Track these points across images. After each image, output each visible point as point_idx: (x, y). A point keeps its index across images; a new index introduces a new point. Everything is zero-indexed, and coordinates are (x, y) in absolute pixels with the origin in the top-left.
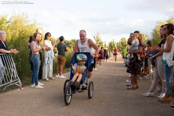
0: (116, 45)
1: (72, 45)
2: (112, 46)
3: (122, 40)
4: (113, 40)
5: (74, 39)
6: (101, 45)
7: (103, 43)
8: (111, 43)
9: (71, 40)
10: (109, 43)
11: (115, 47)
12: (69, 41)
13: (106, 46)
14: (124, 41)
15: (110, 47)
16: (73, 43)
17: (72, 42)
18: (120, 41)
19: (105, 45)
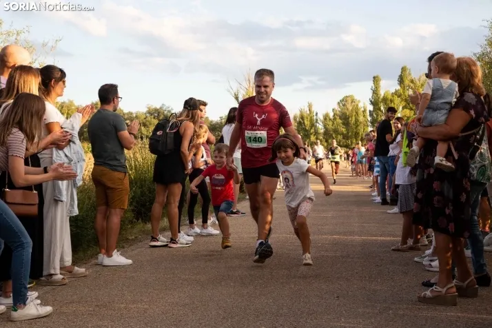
0: (320, 127)
2: (305, 130)
3: (344, 105)
4: (310, 106)
5: (158, 107)
8: (302, 118)
9: (145, 110)
11: (316, 133)
14: (351, 108)
17: (149, 118)
18: (337, 107)
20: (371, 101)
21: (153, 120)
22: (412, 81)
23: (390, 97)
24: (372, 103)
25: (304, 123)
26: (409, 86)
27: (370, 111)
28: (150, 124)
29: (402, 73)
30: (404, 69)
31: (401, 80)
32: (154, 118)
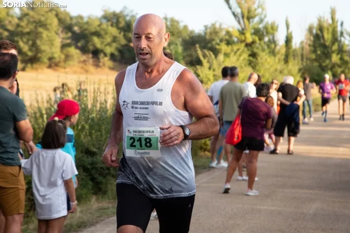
1: (108, 39)
2: (324, 46)
6: (266, 39)
7: (272, 28)
8: (321, 28)
10: (310, 30)
11: (341, 51)
12: (87, 23)
13: (296, 43)
15: (315, 51)
16: (114, 31)
17: (105, 25)
19: (288, 41)
21: (110, 28)
25: (323, 37)
28: (106, 33)
32: (112, 25)
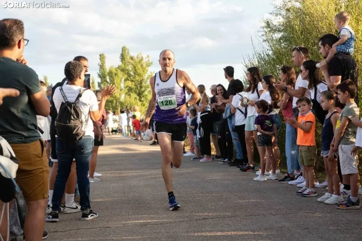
20: (99, 75)
22: (132, 58)
23: (114, 71)
24: (100, 76)
26: (129, 62)
27: (98, 82)
29: (122, 51)
30: (124, 49)
31: (123, 58)
